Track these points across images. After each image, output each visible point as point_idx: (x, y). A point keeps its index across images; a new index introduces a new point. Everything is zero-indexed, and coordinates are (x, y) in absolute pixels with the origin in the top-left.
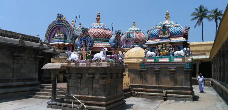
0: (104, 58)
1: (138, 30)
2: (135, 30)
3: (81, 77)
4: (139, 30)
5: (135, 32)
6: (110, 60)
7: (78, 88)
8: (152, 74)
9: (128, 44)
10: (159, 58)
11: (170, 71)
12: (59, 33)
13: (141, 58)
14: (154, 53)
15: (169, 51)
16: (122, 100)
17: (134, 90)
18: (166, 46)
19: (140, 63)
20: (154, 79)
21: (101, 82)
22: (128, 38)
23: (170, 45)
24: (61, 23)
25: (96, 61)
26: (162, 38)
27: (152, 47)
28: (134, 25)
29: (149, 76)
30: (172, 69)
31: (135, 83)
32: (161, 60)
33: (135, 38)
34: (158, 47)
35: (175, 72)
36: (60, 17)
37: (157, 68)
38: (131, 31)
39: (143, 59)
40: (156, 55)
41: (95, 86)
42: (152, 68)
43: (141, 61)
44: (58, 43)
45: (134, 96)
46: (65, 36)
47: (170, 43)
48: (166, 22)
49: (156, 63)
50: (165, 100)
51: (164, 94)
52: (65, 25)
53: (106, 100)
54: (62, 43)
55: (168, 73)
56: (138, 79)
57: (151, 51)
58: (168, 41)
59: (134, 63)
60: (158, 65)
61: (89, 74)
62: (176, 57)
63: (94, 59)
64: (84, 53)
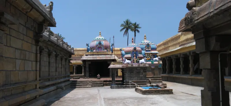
0: (145, 62)
3: (133, 72)
4: (104, 39)
7: (131, 78)
9: (99, 49)
11: (152, 69)
15: (151, 58)
18: (149, 55)
21: (144, 74)
22: (100, 45)
23: (151, 55)
26: (147, 51)
28: (100, 34)
30: (153, 67)
33: (104, 45)
35: (154, 69)
47: (151, 54)
55: (151, 69)
58: (150, 52)
61: (137, 70)
62: (155, 61)
63: (140, 63)
64: (135, 60)
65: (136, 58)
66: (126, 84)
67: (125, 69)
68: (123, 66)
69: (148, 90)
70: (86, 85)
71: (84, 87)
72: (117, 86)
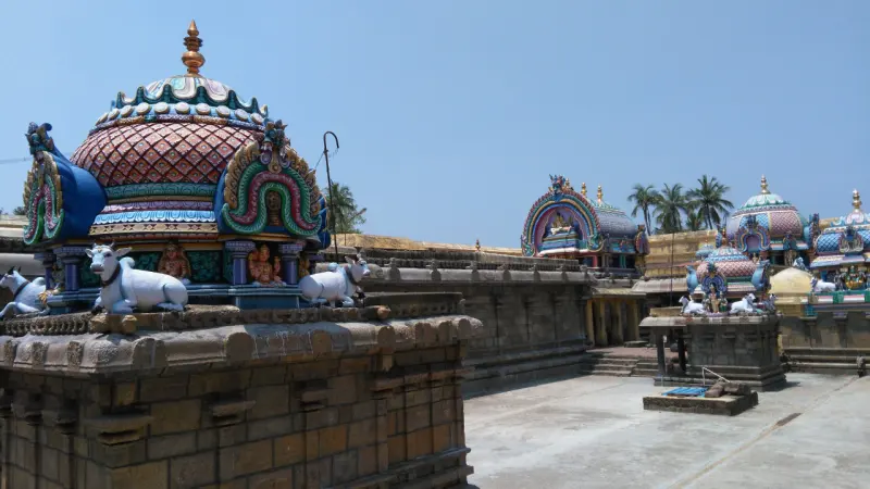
0: (751, 310)
1: (777, 203)
2: (768, 204)
3: (712, 340)
4: (780, 201)
5: (770, 209)
6: (759, 311)
7: (708, 356)
8: (830, 329)
9: (752, 242)
10: (844, 294)
12: (558, 223)
13: (804, 295)
14: (831, 285)
16: (779, 374)
17: (794, 360)
18: (856, 271)
19: (803, 306)
20: (836, 336)
21: (749, 345)
22: (750, 227)
23: (865, 269)
24: (564, 200)
25: (737, 314)
26: (848, 255)
27: (828, 273)
28: (765, 188)
29: (824, 333)
31: (794, 344)
32: (848, 299)
33: (770, 226)
34: (840, 273)
36: (559, 183)
37: (841, 315)
38: (757, 205)
39: (810, 296)
40: (837, 288)
41: (739, 351)
42: (831, 314)
43: (805, 300)
44: (562, 250)
45: (793, 371)
46: (577, 229)
47: (866, 264)
48: (854, 217)
49: (837, 304)
50: (861, 375)
51: (858, 364)
52: (575, 203)
53: (761, 372)
54: (572, 249)
56: (801, 338)
57: (826, 280)
58: (860, 259)
59: (788, 306)
60: (842, 308)
61: (726, 334)
63: (732, 311)
64: (715, 303)
65: (718, 297)
66: (693, 374)
67: (685, 331)
68: (677, 322)
69: (667, 399)
70: (619, 369)
71: (610, 374)
72: (667, 378)
